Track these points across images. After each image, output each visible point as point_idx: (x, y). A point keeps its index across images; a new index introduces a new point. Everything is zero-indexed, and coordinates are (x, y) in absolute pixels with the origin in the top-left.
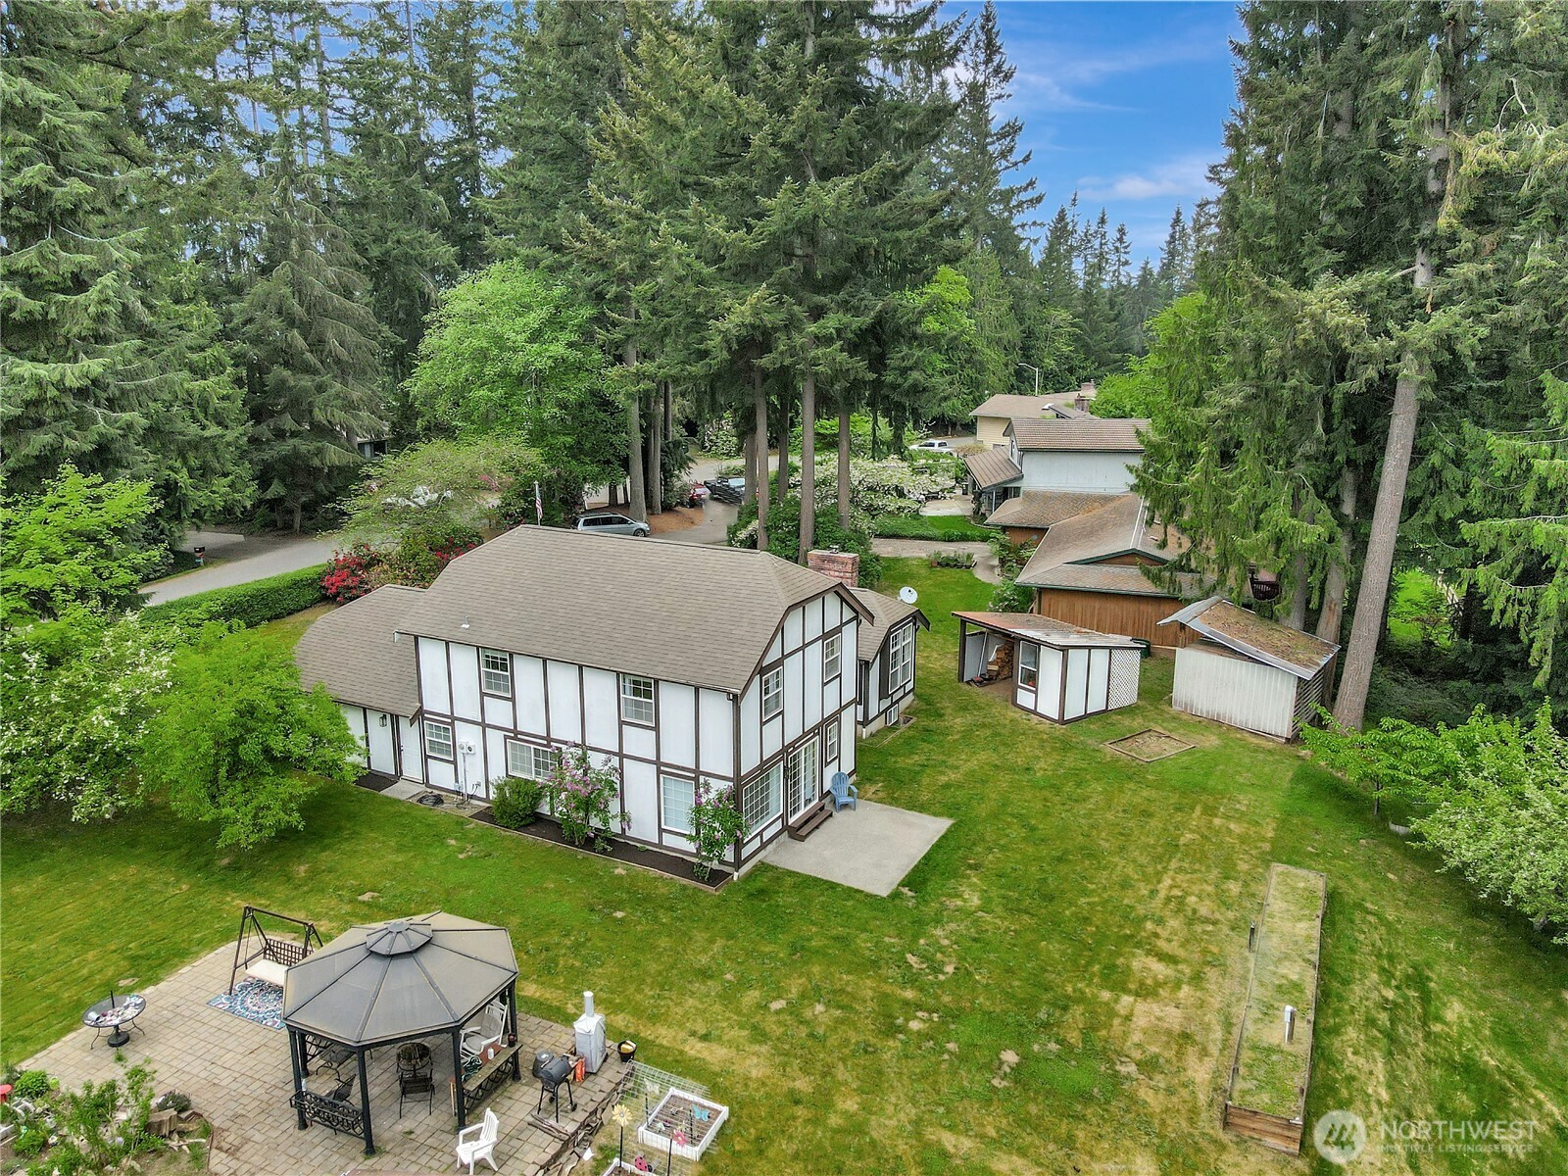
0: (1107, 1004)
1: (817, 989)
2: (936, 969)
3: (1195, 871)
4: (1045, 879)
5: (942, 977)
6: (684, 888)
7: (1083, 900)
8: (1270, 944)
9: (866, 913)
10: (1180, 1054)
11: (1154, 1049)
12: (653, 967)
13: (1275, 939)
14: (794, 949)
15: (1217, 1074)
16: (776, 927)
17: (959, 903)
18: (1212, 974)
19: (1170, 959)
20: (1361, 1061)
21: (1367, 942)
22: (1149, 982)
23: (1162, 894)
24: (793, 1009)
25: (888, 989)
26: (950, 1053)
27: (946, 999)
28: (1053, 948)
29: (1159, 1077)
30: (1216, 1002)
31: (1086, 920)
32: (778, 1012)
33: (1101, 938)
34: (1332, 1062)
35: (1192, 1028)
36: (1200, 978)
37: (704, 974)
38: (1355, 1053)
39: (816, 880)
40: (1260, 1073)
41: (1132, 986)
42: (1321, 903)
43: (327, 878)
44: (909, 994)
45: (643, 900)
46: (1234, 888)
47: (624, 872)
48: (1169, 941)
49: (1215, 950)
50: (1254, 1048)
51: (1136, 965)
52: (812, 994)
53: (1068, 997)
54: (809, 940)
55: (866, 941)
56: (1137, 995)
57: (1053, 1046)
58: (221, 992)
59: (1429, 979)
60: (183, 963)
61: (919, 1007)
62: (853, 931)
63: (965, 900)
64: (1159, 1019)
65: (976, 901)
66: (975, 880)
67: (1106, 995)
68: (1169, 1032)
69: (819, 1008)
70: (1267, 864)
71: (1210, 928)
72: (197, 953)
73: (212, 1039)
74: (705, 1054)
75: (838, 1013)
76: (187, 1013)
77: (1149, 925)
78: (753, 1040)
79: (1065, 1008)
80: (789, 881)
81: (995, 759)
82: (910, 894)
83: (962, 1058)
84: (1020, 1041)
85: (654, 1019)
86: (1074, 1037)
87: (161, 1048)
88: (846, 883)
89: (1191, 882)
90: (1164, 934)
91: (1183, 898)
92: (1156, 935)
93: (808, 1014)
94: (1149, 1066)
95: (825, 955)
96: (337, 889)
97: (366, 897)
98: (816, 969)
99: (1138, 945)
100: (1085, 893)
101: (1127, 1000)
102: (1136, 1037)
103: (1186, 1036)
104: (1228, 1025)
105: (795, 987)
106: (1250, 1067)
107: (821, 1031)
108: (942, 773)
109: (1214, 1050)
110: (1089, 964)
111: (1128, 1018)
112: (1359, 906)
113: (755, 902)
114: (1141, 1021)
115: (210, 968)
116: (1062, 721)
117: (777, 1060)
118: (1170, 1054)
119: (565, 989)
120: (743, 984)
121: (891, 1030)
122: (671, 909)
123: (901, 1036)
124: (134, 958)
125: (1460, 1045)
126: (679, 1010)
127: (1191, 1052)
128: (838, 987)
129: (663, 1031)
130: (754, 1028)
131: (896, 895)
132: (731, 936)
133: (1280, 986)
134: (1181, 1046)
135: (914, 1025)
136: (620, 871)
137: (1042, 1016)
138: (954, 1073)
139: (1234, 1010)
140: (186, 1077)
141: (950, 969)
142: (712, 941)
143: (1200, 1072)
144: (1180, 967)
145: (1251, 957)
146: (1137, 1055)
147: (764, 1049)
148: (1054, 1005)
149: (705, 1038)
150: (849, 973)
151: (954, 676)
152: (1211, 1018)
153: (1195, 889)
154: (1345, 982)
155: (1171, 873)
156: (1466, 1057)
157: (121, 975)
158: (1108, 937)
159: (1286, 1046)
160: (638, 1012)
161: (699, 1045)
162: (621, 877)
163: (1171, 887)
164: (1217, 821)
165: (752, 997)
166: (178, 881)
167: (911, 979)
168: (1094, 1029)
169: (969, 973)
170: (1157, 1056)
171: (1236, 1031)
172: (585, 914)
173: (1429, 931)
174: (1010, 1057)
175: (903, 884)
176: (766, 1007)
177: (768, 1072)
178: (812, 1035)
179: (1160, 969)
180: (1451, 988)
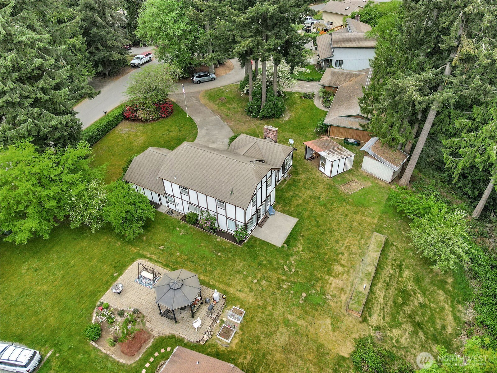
0: (327, 280)
1: (264, 276)
2: (290, 271)
3: (355, 237)
4: (318, 240)
5: (291, 273)
6: (234, 245)
7: (327, 247)
8: (367, 260)
9: (275, 253)
10: (341, 293)
11: (335, 292)
12: (228, 270)
13: (369, 259)
14: (259, 264)
15: (347, 298)
16: (255, 257)
17: (298, 249)
18: (352, 270)
19: (343, 266)
20: (380, 292)
21: (391, 256)
22: (337, 273)
23: (345, 245)
24: (258, 282)
25: (279, 276)
26: (292, 294)
27: (292, 279)
28: (317, 264)
29: (335, 299)
30: (351, 279)
31: (326, 254)
32: (256, 283)
33: (329, 259)
34: (373, 293)
35: (344, 287)
36: (349, 272)
37: (239, 272)
38: (379, 291)
39: (265, 241)
40: (356, 299)
41: (333, 274)
42: (382, 245)
43: (151, 241)
44: (284, 278)
45: (224, 250)
46: (363, 241)
47: (219, 240)
48: (344, 260)
49: (354, 264)
50: (356, 292)
51: (335, 268)
52: (263, 278)
53: (319, 278)
54: (262, 262)
55: (275, 262)
56: (334, 277)
57: (314, 291)
58: (136, 278)
59: (403, 265)
60: (125, 269)
61: (286, 281)
62: (272, 258)
63: (299, 248)
64: (338, 284)
65: (301, 249)
66: (301, 241)
67: (327, 277)
68: (339, 288)
69: (264, 282)
70: (373, 232)
71: (354, 256)
72: (128, 265)
73: (138, 292)
74: (240, 296)
75: (268, 283)
76: (131, 284)
77: (340, 256)
78: (250, 292)
79: (317, 281)
80: (258, 242)
81: (311, 194)
82: (286, 246)
83: (294, 295)
84: (307, 290)
85: (229, 285)
86: (318, 289)
87: (128, 294)
88: (272, 243)
89: (353, 240)
90: (343, 258)
91: (350, 246)
92: (341, 259)
93: (262, 284)
94: (333, 296)
95: (266, 266)
96: (154, 245)
97: (161, 247)
98: (264, 271)
99: (337, 262)
100: (327, 245)
101: (331, 278)
102: (332, 289)
103: (342, 289)
104: (352, 285)
105: (259, 275)
106: (354, 297)
107: (264, 288)
108: (297, 200)
109: (348, 292)
110: (324, 268)
111: (331, 284)
112: (392, 244)
113: (250, 249)
114: (333, 285)
115: (132, 271)
116: (331, 177)
117: (255, 297)
118: (338, 293)
119: (209, 277)
120: (247, 276)
121: (279, 288)
122: (231, 252)
123: (281, 289)
124: (115, 267)
125: (404, 283)
126: (234, 283)
127: (343, 292)
128: (268, 276)
129: (231, 289)
130: (250, 288)
131: (283, 247)
132: (245, 261)
133: (366, 274)
134: (341, 291)
135: (285, 286)
136: (218, 240)
137: (312, 283)
138: (292, 299)
139: (354, 281)
140: (136, 302)
141: (293, 270)
142: (240, 262)
143: (344, 297)
144: (345, 268)
145: (362, 264)
146: (331, 293)
147: (252, 294)
148: (315, 280)
149: (240, 291)
150: (271, 272)
151: (303, 157)
152: (349, 284)
153: (353, 243)
154: (382, 269)
155: (348, 237)
156: (404, 287)
157: (113, 273)
158: (330, 259)
159: (363, 292)
160: (225, 284)
161: (239, 293)
162: (218, 242)
163: (348, 242)
164: (364, 218)
165: (250, 279)
166: (117, 241)
167: (285, 274)
168: (323, 287)
169: (297, 271)
170: (335, 294)
171: (353, 287)
172: (211, 254)
173: (407, 250)
174: (304, 295)
175: (284, 243)
176: (253, 282)
177: (253, 300)
178: (262, 290)
179: (340, 269)
180: (407, 267)
